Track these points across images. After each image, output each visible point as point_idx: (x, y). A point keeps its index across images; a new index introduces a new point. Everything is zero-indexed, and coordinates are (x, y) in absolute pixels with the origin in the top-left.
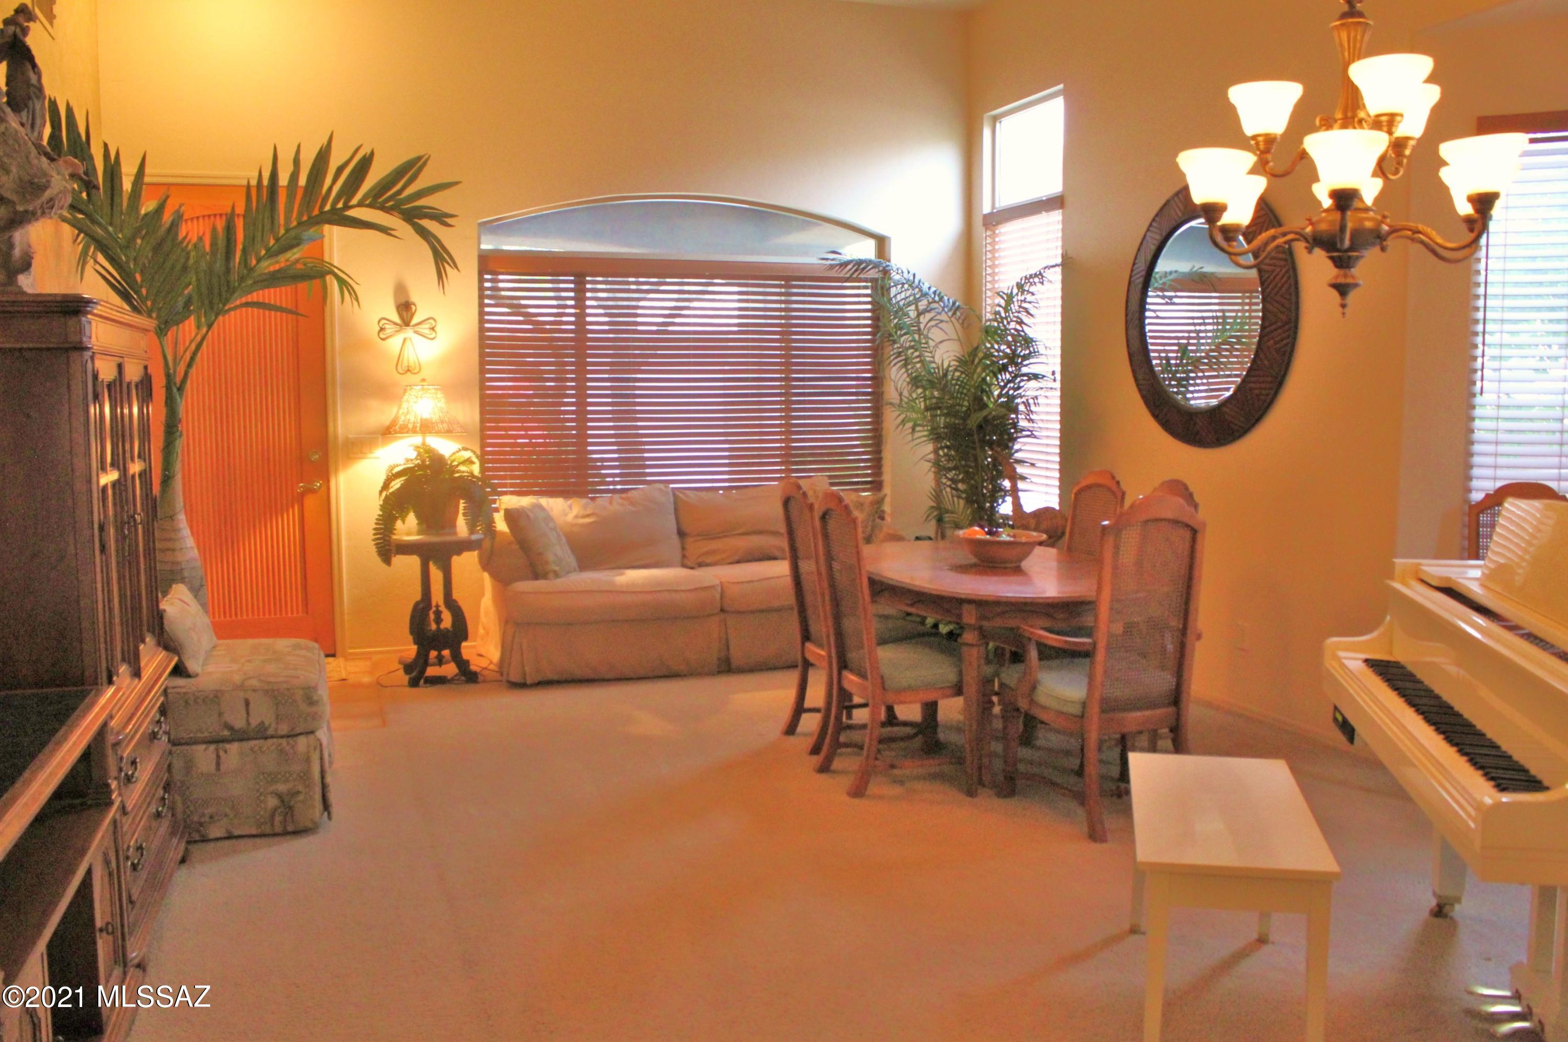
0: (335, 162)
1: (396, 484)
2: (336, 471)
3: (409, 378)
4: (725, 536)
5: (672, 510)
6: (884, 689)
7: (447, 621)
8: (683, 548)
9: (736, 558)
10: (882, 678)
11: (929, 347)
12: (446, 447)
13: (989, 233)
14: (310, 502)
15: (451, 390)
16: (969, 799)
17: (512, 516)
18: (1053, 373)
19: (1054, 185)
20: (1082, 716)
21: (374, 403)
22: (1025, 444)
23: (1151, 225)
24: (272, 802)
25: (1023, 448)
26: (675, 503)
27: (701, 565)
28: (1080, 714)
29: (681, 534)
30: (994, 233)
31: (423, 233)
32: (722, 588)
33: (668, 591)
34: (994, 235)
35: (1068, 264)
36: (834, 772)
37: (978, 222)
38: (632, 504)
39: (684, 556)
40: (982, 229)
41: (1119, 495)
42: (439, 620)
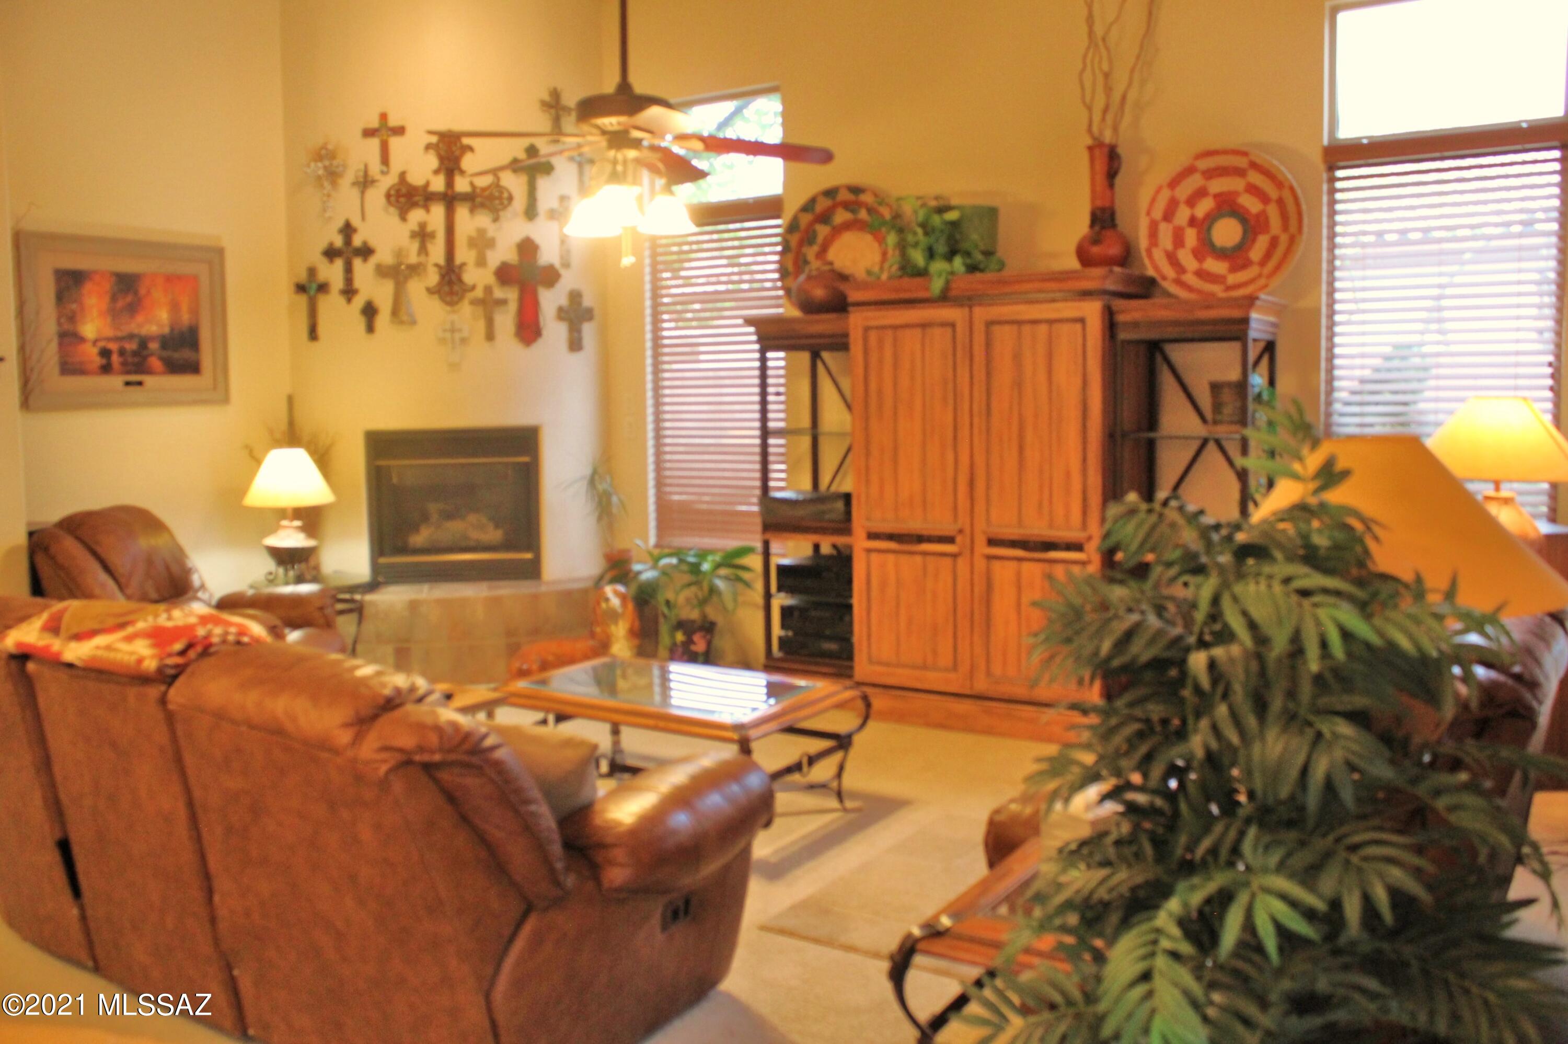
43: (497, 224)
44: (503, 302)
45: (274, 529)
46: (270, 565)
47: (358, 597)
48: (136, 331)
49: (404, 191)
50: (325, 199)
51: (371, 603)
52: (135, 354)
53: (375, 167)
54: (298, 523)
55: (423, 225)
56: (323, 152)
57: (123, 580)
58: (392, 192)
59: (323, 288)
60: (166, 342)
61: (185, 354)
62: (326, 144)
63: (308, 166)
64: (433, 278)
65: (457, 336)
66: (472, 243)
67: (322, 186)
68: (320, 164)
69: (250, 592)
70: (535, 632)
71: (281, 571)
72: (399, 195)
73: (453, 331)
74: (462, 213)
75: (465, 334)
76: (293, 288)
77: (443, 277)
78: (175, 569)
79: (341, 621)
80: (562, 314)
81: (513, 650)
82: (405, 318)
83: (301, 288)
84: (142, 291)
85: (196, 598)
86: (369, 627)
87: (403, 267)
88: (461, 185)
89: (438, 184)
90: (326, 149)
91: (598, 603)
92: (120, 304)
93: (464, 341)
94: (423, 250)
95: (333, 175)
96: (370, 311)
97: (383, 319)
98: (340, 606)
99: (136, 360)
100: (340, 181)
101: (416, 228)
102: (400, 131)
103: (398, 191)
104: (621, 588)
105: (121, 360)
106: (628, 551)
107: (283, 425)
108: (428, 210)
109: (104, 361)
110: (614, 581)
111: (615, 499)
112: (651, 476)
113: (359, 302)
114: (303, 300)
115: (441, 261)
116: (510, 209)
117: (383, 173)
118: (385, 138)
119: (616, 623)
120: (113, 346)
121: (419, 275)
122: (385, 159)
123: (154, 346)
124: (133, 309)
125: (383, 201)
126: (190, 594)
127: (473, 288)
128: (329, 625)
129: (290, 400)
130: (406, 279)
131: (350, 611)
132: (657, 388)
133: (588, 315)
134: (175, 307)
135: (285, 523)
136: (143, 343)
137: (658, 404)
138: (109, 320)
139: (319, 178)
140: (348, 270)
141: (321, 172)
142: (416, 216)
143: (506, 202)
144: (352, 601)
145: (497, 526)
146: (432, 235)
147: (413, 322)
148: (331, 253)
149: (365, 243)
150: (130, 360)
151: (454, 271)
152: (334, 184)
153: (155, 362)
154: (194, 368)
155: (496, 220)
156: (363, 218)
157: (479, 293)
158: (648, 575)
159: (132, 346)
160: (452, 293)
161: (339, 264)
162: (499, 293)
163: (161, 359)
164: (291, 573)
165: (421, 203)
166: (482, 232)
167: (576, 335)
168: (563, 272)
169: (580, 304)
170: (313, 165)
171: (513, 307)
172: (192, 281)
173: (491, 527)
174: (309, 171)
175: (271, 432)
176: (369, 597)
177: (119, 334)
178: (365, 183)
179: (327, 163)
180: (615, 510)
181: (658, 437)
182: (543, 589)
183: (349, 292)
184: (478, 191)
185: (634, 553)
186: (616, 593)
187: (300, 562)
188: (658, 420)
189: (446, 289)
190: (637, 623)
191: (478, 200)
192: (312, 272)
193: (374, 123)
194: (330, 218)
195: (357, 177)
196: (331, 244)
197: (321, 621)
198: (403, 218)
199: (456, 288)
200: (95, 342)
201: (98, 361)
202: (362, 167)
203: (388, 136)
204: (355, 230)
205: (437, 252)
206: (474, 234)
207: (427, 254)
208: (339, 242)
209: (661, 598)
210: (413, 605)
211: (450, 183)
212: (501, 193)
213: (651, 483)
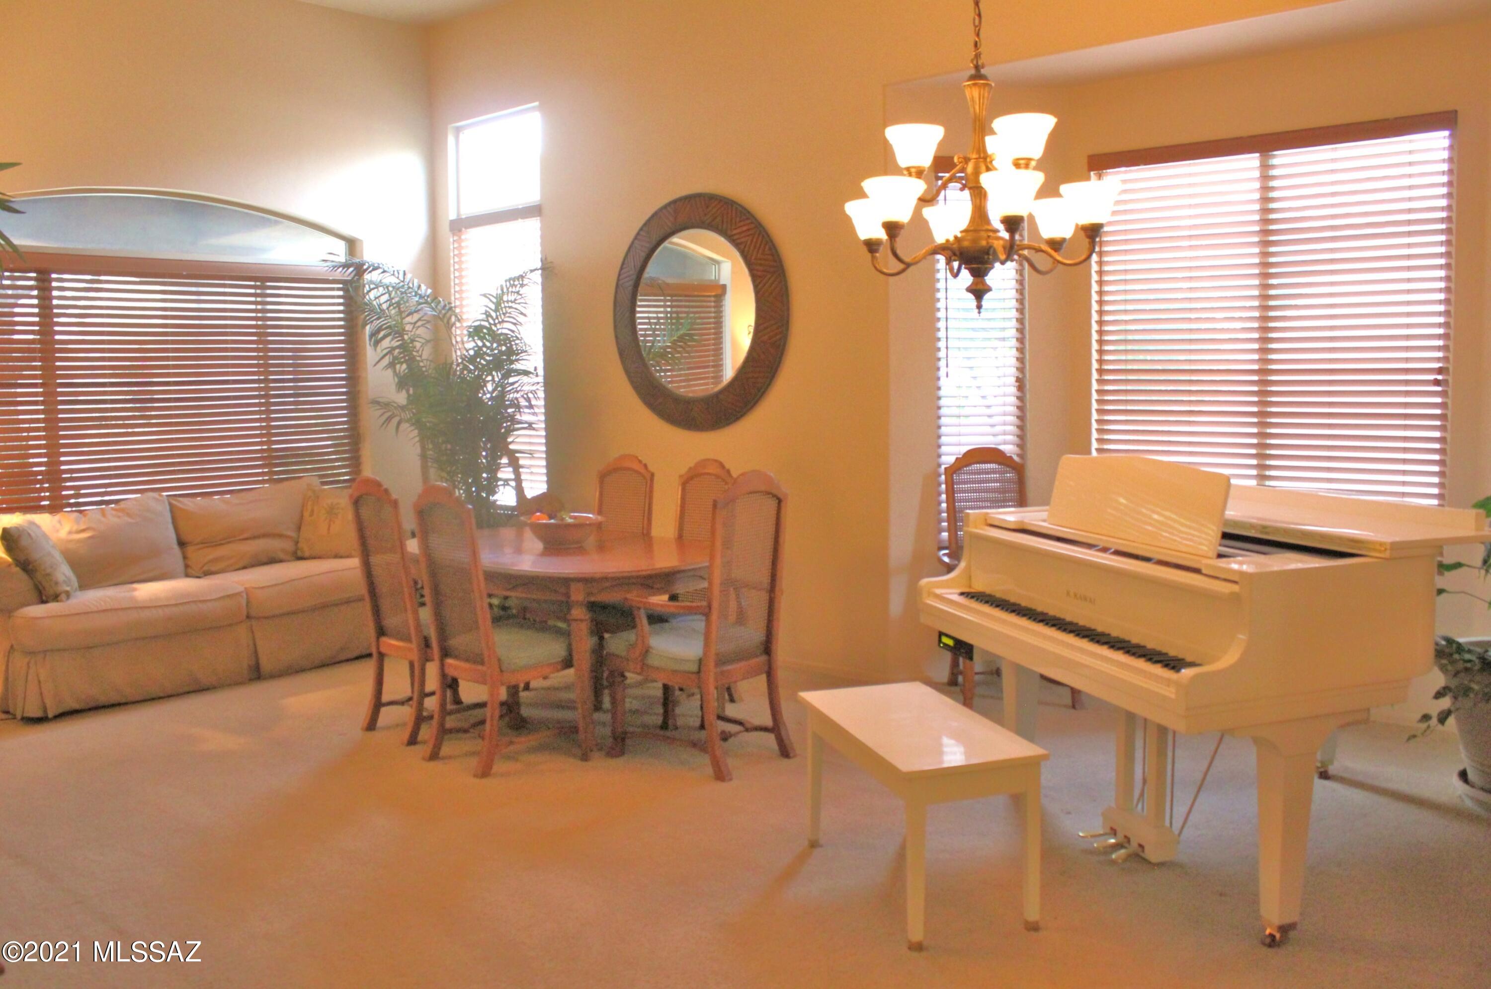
4: (229, 542)
5: (170, 520)
6: (502, 671)
8: (185, 558)
9: (241, 565)
10: (499, 660)
11: (415, 347)
13: (455, 238)
16: (584, 763)
17: (11, 536)
18: (536, 369)
19: (532, 195)
20: (699, 672)
22: (519, 436)
23: (638, 234)
25: (519, 441)
26: (172, 511)
27: (207, 574)
28: (697, 670)
29: (182, 544)
30: (460, 237)
32: (247, 595)
33: (194, 602)
34: (460, 241)
35: (547, 269)
36: (443, 758)
37: (444, 228)
38: (129, 515)
39: (187, 566)
40: (450, 234)
41: (648, 476)
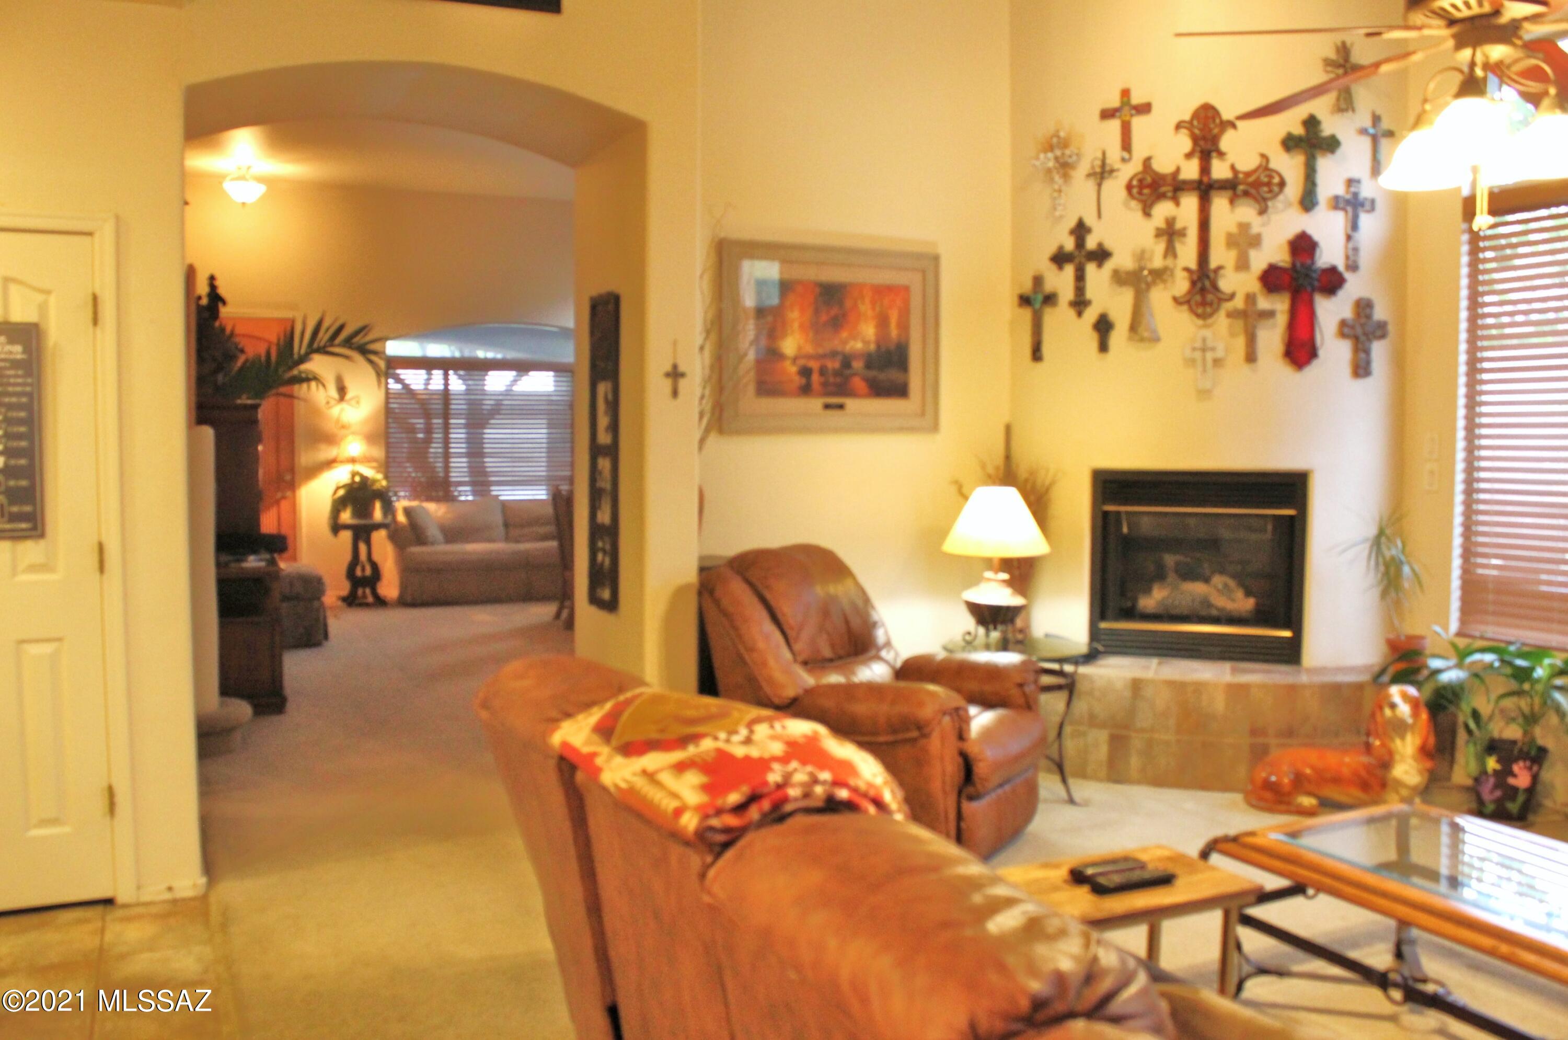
0: (326, 324)
1: (341, 492)
2: (300, 486)
3: (343, 432)
4: (531, 526)
5: (500, 512)
7: (368, 572)
8: (506, 533)
9: (537, 538)
12: (369, 472)
14: (284, 505)
15: (370, 438)
17: (408, 512)
21: (323, 447)
24: (301, 630)
26: (503, 508)
27: (515, 541)
29: (505, 524)
31: (371, 362)
32: (527, 552)
33: (496, 553)
38: (477, 507)
39: (507, 536)
42: (363, 569)
43: (1265, 217)
44: (1270, 314)
45: (975, 581)
46: (968, 622)
47: (1068, 668)
48: (839, 348)
49: (1149, 180)
50: (1056, 194)
51: (1085, 676)
52: (837, 373)
53: (1115, 153)
54: (1005, 576)
55: (1170, 222)
56: (1055, 140)
57: (791, 634)
58: (1135, 183)
59: (1050, 299)
60: (871, 361)
61: (893, 375)
62: (1058, 131)
63: (1037, 158)
64: (1181, 285)
65: (1209, 356)
66: (1232, 241)
67: (1052, 180)
68: (1050, 155)
69: (941, 655)
70: (1290, 733)
71: (981, 630)
72: (1142, 185)
73: (1204, 350)
74: (1220, 204)
75: (1220, 354)
76: (1016, 300)
77: (1193, 283)
78: (855, 622)
79: (1045, 699)
80: (1345, 331)
81: (1259, 753)
82: (1146, 334)
83: (1025, 301)
84: (848, 304)
85: (878, 658)
86: (1081, 706)
87: (1146, 273)
88: (1220, 171)
89: (1191, 171)
90: (1058, 137)
91: (1381, 708)
92: (824, 318)
93: (1217, 362)
94: (1170, 251)
95: (1065, 167)
96: (1103, 326)
97: (1118, 337)
98: (1046, 680)
99: (838, 380)
100: (1073, 173)
101: (1163, 225)
102: (1144, 109)
103: (1141, 181)
104: (1412, 691)
105: (822, 379)
106: (1421, 638)
107: (999, 460)
108: (1177, 204)
109: (804, 381)
110: (1400, 678)
111: (1406, 569)
112: (1457, 541)
113: (1091, 315)
114: (1026, 314)
115: (1193, 265)
116: (1281, 197)
117: (1123, 160)
118: (1127, 118)
119: (1403, 738)
120: (814, 365)
121: (1164, 281)
122: (1126, 145)
123: (858, 365)
124: (837, 323)
125: (1123, 193)
126: (872, 653)
127: (1232, 296)
128: (1029, 706)
129: (1008, 429)
130: (1149, 286)
131: (1059, 687)
132: (1471, 427)
133: (1380, 331)
134: (882, 322)
135: (989, 574)
136: (847, 362)
137: (1471, 449)
138: (811, 334)
139: (1049, 171)
140: (1080, 277)
141: (1051, 164)
142: (1163, 210)
143: (1276, 189)
144: (1060, 673)
145: (1248, 593)
146: (1182, 233)
147: (1156, 339)
148: (1060, 259)
149: (1100, 245)
150: (831, 380)
151: (1208, 277)
152: (1066, 177)
153: (858, 383)
154: (901, 391)
155: (1263, 211)
156: (1099, 215)
157: (1239, 303)
158: (1451, 676)
159: (833, 365)
160: (1204, 303)
161: (1069, 270)
162: (1264, 303)
163: (866, 380)
164: (995, 635)
165: (1170, 194)
166: (1244, 227)
167: (1362, 355)
168: (1347, 275)
169: (1369, 317)
170: (1042, 156)
171: (1282, 320)
172: (903, 291)
173: (1240, 594)
174: (1038, 163)
175: (983, 466)
176: (1083, 670)
177: (821, 351)
178: (1102, 173)
179: (1058, 153)
180: (1406, 585)
181: (1469, 491)
182: (1304, 679)
183: (1080, 304)
184: (1241, 176)
185: (1429, 645)
186: (1405, 696)
187: (1004, 622)
188: (1470, 469)
189: (1198, 298)
190: (1432, 741)
191: (1241, 188)
192: (1038, 281)
193: (1114, 101)
194: (1061, 217)
195: (1093, 167)
196: (1061, 248)
197: (1021, 701)
198: (1147, 213)
199: (1210, 297)
200: (795, 359)
201: (798, 381)
202: (1100, 155)
203: (1132, 115)
204: (1089, 230)
205: (1188, 253)
206: (1234, 229)
207: (1175, 256)
208: (1069, 244)
209: (1465, 708)
210: (1136, 685)
211: (1205, 169)
212: (1271, 177)
213: (1457, 551)
